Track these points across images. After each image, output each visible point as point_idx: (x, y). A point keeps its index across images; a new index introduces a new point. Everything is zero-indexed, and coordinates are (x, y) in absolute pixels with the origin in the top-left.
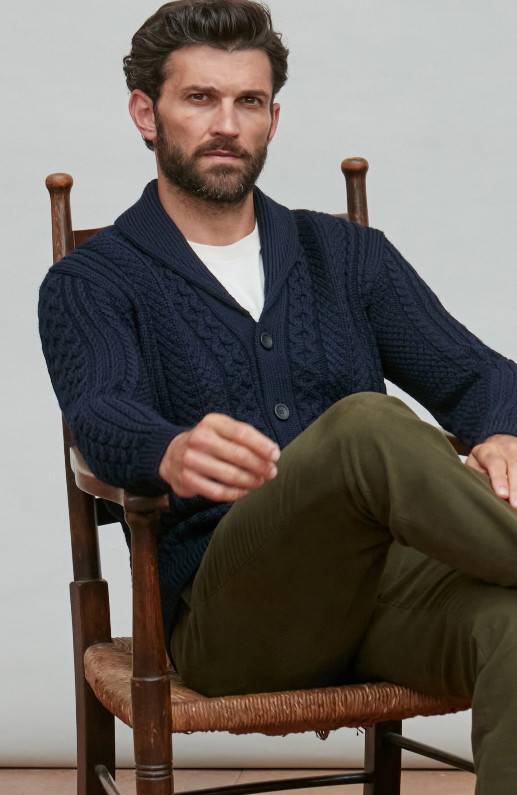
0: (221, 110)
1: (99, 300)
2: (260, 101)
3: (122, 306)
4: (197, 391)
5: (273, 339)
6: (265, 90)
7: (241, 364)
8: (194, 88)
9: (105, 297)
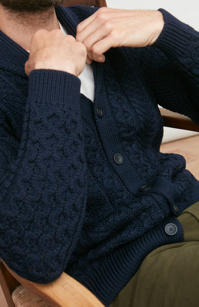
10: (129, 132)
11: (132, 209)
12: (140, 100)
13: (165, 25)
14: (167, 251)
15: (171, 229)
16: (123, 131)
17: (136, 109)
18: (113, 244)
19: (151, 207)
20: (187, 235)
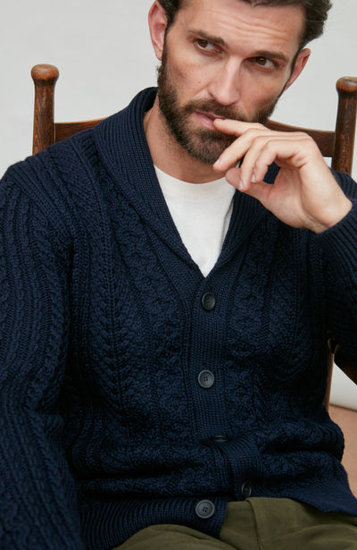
0: (224, 69)
1: (37, 232)
2: (276, 65)
3: (61, 243)
4: (116, 352)
5: (216, 300)
6: (285, 54)
7: (175, 326)
8: (201, 33)
9: (45, 230)
10: (244, 350)
11: (174, 452)
12: (286, 313)
13: (350, 212)
14: (178, 534)
15: (205, 510)
16: (234, 345)
17: (270, 323)
18: (127, 486)
19: (202, 465)
20: (226, 532)
